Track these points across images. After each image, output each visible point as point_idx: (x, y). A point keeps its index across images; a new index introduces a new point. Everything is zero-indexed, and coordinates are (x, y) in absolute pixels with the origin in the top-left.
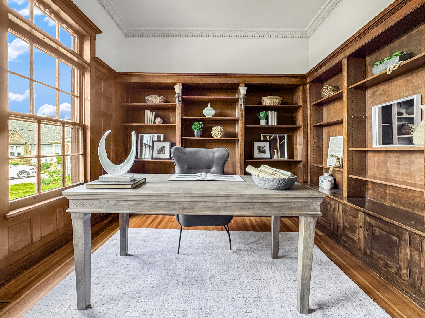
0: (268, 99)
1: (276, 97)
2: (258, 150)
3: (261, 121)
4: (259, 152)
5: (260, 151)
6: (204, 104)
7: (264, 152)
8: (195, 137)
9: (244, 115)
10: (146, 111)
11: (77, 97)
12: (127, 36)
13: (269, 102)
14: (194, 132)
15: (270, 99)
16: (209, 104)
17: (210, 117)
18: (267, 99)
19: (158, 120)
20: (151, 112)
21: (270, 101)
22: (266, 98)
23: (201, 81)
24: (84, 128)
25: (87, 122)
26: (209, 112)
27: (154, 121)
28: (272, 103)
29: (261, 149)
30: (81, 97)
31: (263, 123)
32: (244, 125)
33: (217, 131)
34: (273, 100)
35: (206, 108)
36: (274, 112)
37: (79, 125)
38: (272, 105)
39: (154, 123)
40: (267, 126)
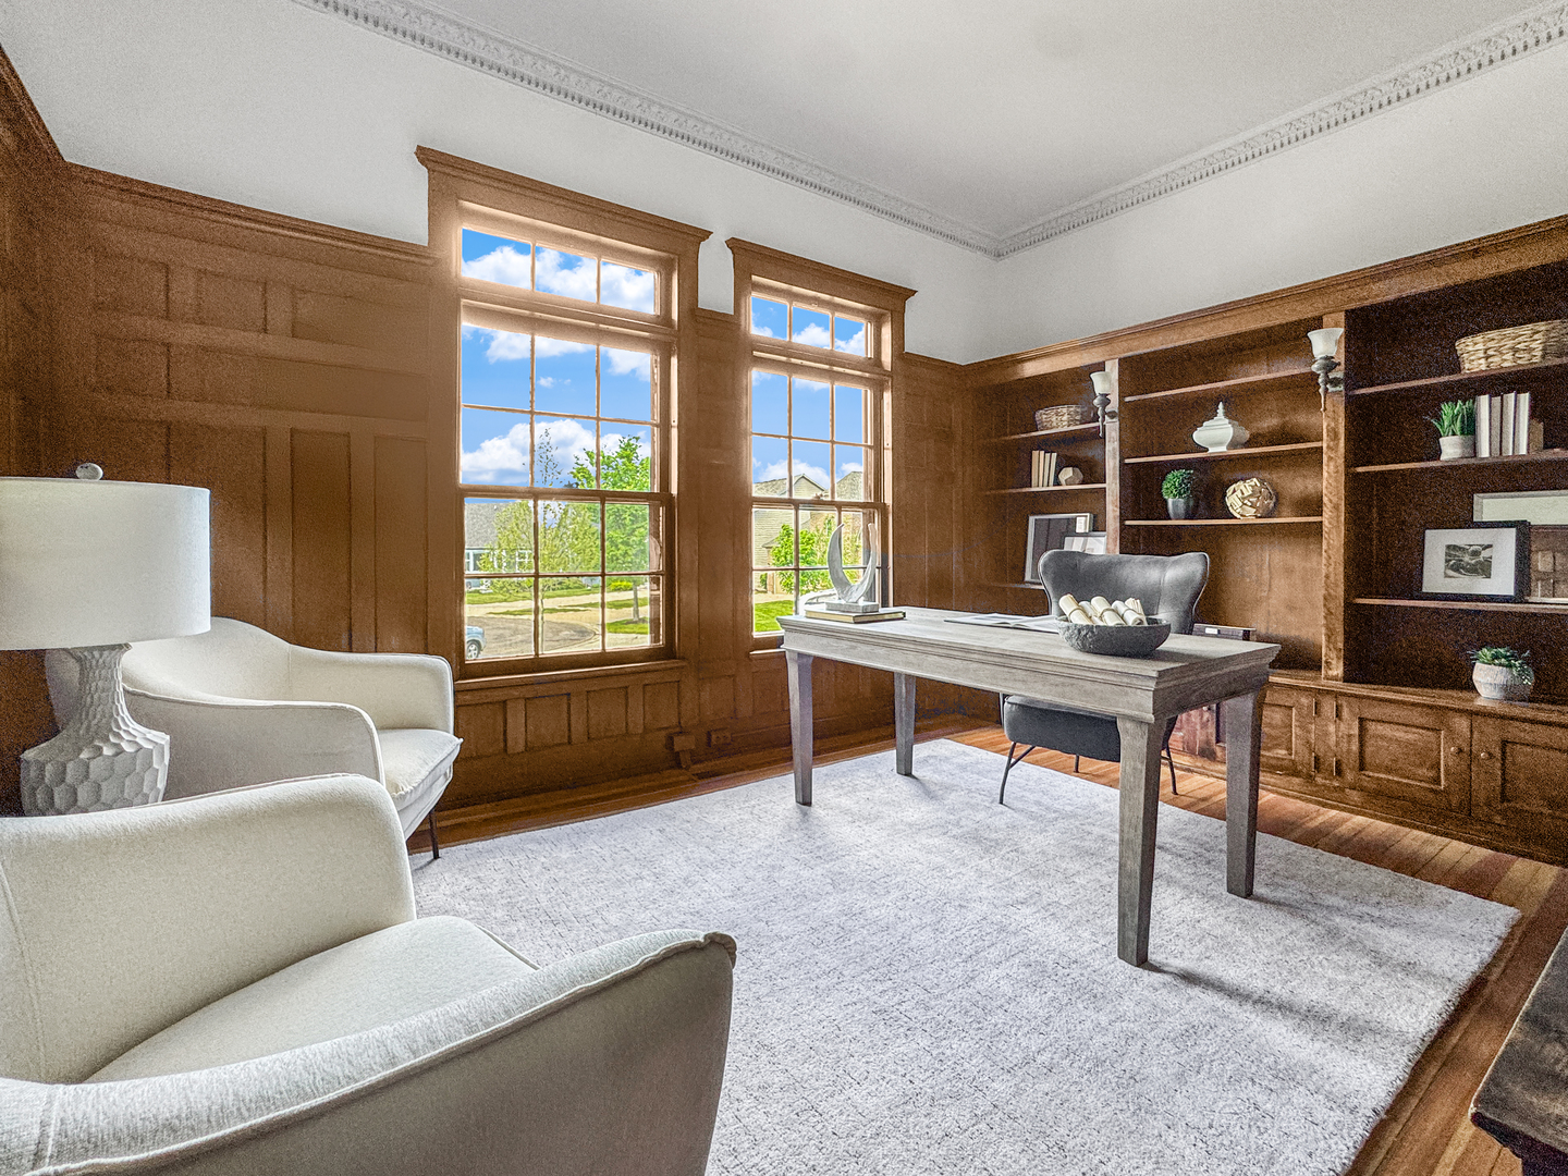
0: (1480, 346)
1: (1530, 326)
2: (1447, 561)
3: (1443, 441)
4: (1451, 573)
5: (1456, 568)
6: (1202, 410)
7: (1484, 569)
8: (1170, 519)
9: (1342, 431)
10: (1035, 453)
11: (870, 447)
12: (999, 256)
13: (1487, 358)
14: (1166, 501)
15: (1489, 345)
16: (1221, 406)
17: (1222, 449)
18: (1477, 347)
19: (1067, 473)
20: (1048, 455)
21: (1490, 352)
22: (1469, 340)
23: (1178, 340)
24: (883, 509)
25: (888, 499)
26: (1216, 435)
27: (1056, 477)
28: (1509, 356)
29: (1467, 558)
30: (878, 447)
31: (1451, 448)
32: (1342, 468)
33: (1240, 495)
34: (1510, 343)
35: (1205, 424)
36: (1512, 396)
37: (874, 506)
38: (1505, 364)
39: (1057, 483)
40: (1473, 461)
